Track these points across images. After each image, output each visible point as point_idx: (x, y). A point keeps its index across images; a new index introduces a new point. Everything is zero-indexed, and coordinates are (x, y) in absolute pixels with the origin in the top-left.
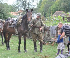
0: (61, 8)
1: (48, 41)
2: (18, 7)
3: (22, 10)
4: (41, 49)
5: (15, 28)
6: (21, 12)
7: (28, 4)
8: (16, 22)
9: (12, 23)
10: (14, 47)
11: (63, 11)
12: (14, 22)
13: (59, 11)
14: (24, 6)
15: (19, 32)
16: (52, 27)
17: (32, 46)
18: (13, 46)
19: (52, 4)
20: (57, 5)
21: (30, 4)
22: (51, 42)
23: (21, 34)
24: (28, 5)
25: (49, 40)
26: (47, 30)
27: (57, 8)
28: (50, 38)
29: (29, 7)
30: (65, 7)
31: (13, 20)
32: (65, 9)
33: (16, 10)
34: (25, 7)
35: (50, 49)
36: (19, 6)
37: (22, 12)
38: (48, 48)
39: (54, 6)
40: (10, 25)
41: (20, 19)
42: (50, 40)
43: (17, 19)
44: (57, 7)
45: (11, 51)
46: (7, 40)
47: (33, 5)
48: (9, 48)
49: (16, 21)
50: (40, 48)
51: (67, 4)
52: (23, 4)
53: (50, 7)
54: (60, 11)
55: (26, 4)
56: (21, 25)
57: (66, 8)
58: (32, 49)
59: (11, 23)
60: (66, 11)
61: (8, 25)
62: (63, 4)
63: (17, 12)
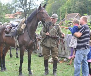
0: (76, 9)
1: (63, 57)
2: (15, 7)
3: (21, 11)
4: (54, 71)
5: (14, 37)
6: (19, 14)
7: (29, 3)
8: (16, 28)
9: (10, 29)
10: (11, 67)
11: (78, 14)
12: (13, 28)
13: (72, 14)
14: (23, 5)
15: (21, 43)
16: (69, 36)
17: (39, 65)
18: (11, 65)
19: (62, 4)
20: (69, 5)
21: (32, 3)
22: (67, 58)
23: (24, 47)
24: (29, 5)
25: (64, 55)
26: (60, 41)
27: (70, 9)
28: (65, 52)
29: (31, 8)
30: (80, 8)
31: (12, 25)
32: (81, 11)
33: (12, 11)
34: (25, 7)
35: (67, 70)
36: (17, 5)
37: (21, 14)
38: (64, 68)
39: (65, 7)
40: (8, 33)
41: (22, 23)
42: (66, 56)
43: (18, 23)
44: (70, 7)
45: (8, 74)
46: (2, 55)
47: (36, 5)
48: (5, 68)
49: (16, 26)
50: (53, 69)
51: (84, 3)
52: (22, 3)
53: (59, 8)
54: (74, 14)
55: (26, 3)
56: (24, 33)
57: (82, 9)
58: (39, 70)
59: (8, 30)
60: (82, 14)
61: (4, 32)
62: (77, 3)
63: (14, 14)
